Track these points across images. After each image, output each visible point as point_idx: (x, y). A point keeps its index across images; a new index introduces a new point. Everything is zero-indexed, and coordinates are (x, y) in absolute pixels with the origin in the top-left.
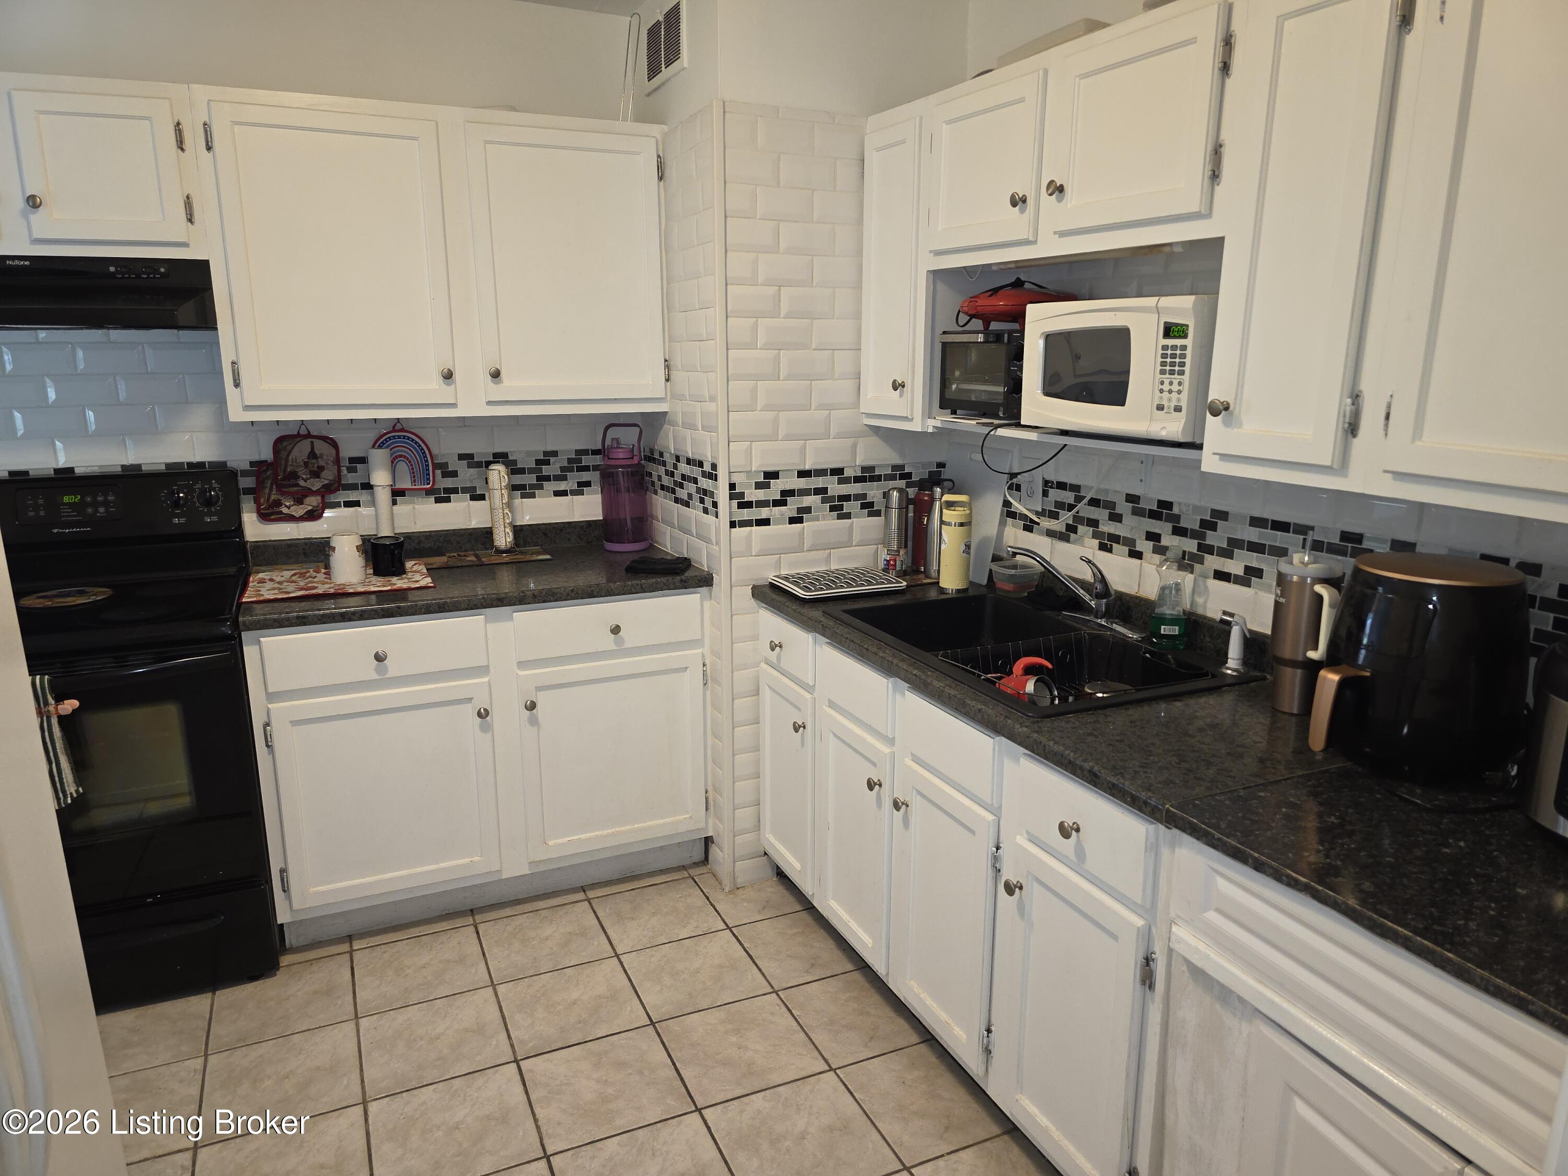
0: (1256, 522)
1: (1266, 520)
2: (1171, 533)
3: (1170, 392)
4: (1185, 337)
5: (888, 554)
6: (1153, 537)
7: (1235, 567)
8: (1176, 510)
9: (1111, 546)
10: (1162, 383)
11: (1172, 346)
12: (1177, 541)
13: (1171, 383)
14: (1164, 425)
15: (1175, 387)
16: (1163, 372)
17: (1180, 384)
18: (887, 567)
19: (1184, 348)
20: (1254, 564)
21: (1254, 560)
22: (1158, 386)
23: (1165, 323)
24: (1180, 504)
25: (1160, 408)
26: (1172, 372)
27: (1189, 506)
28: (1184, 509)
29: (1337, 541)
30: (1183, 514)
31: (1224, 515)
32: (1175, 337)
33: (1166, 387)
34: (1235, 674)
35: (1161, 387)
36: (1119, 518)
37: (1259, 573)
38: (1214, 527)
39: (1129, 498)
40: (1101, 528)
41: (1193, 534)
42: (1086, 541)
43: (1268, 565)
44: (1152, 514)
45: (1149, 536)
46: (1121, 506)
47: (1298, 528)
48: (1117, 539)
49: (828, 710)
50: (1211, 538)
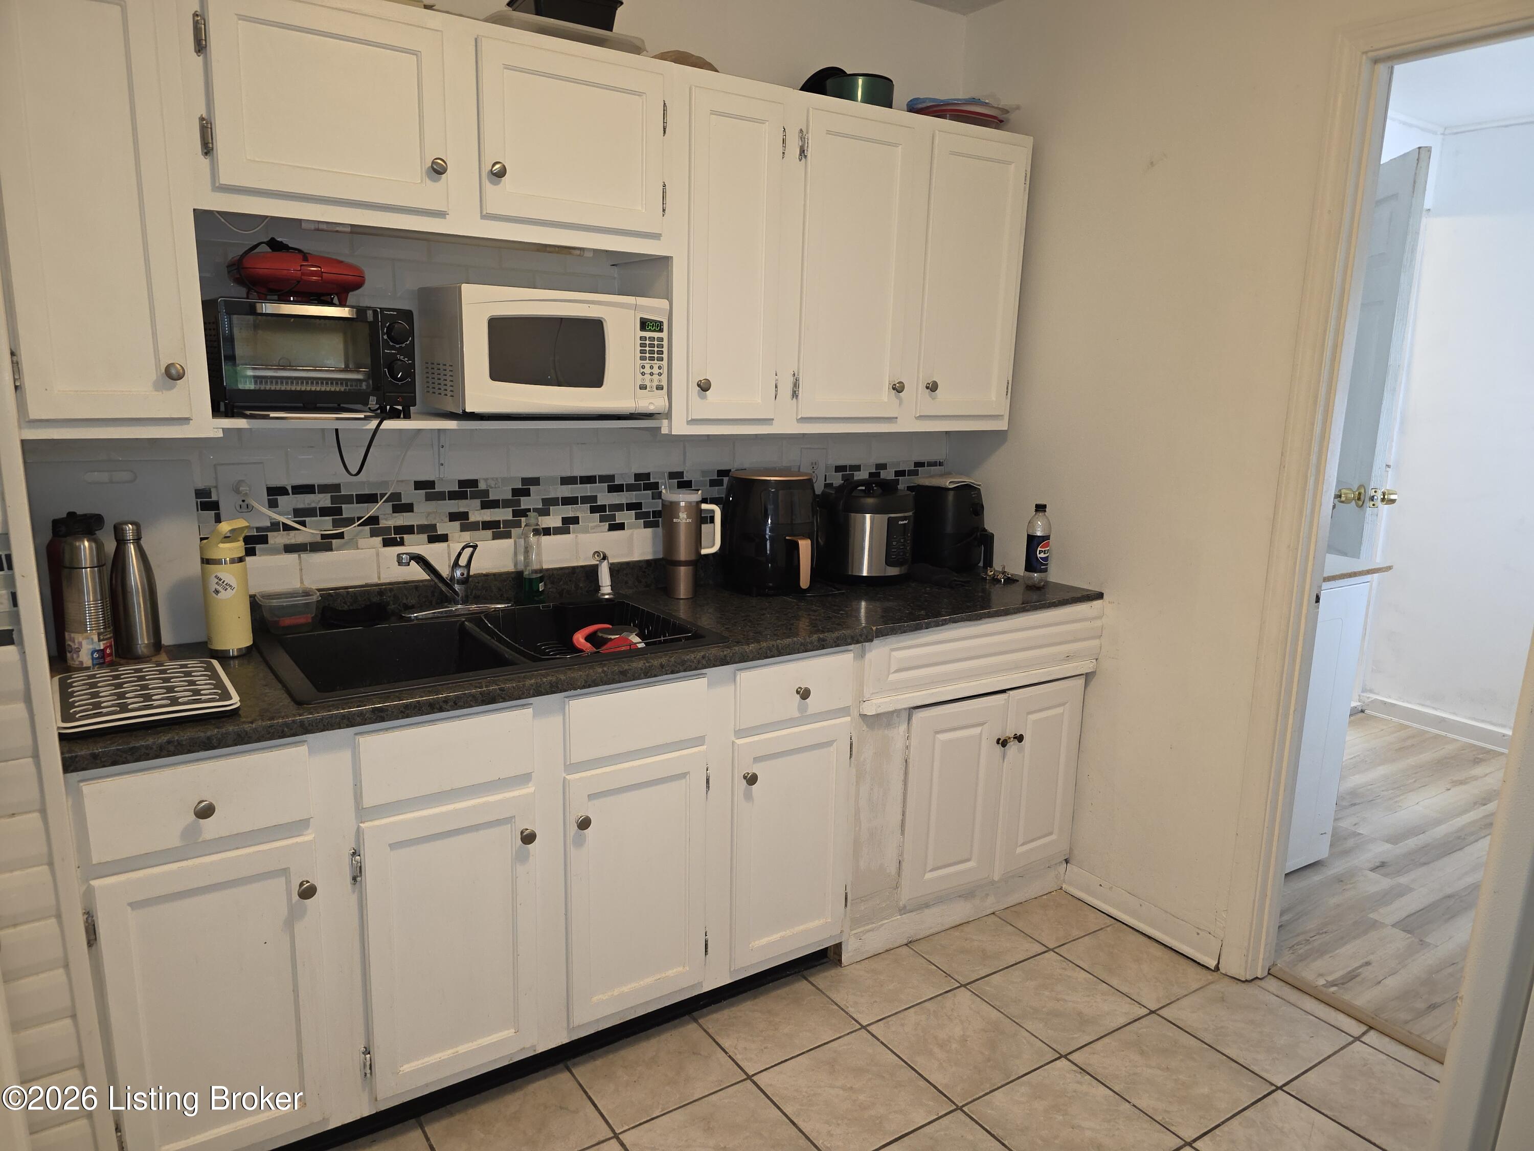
0: (566, 481)
1: (575, 478)
2: (479, 507)
3: (651, 374)
4: (661, 330)
6: (458, 517)
7: (553, 520)
8: (482, 486)
9: (402, 539)
10: (643, 367)
11: (649, 338)
12: (489, 514)
13: (651, 367)
14: (651, 401)
15: (656, 370)
16: (642, 358)
17: (660, 368)
18: (101, 660)
19: (661, 339)
20: (571, 515)
21: (570, 511)
22: (639, 370)
23: (641, 318)
24: (486, 480)
25: (643, 387)
26: (652, 359)
27: (497, 479)
28: (492, 484)
29: (632, 482)
30: (492, 488)
31: (536, 481)
32: (650, 330)
33: (647, 370)
34: (611, 596)
35: (642, 370)
36: (409, 508)
37: (575, 520)
38: (527, 493)
39: (419, 485)
40: (383, 523)
41: (506, 504)
42: (362, 542)
43: (581, 511)
44: (453, 496)
45: (453, 517)
46: (409, 495)
47: (604, 479)
48: (409, 530)
49: (377, 823)
50: (525, 503)
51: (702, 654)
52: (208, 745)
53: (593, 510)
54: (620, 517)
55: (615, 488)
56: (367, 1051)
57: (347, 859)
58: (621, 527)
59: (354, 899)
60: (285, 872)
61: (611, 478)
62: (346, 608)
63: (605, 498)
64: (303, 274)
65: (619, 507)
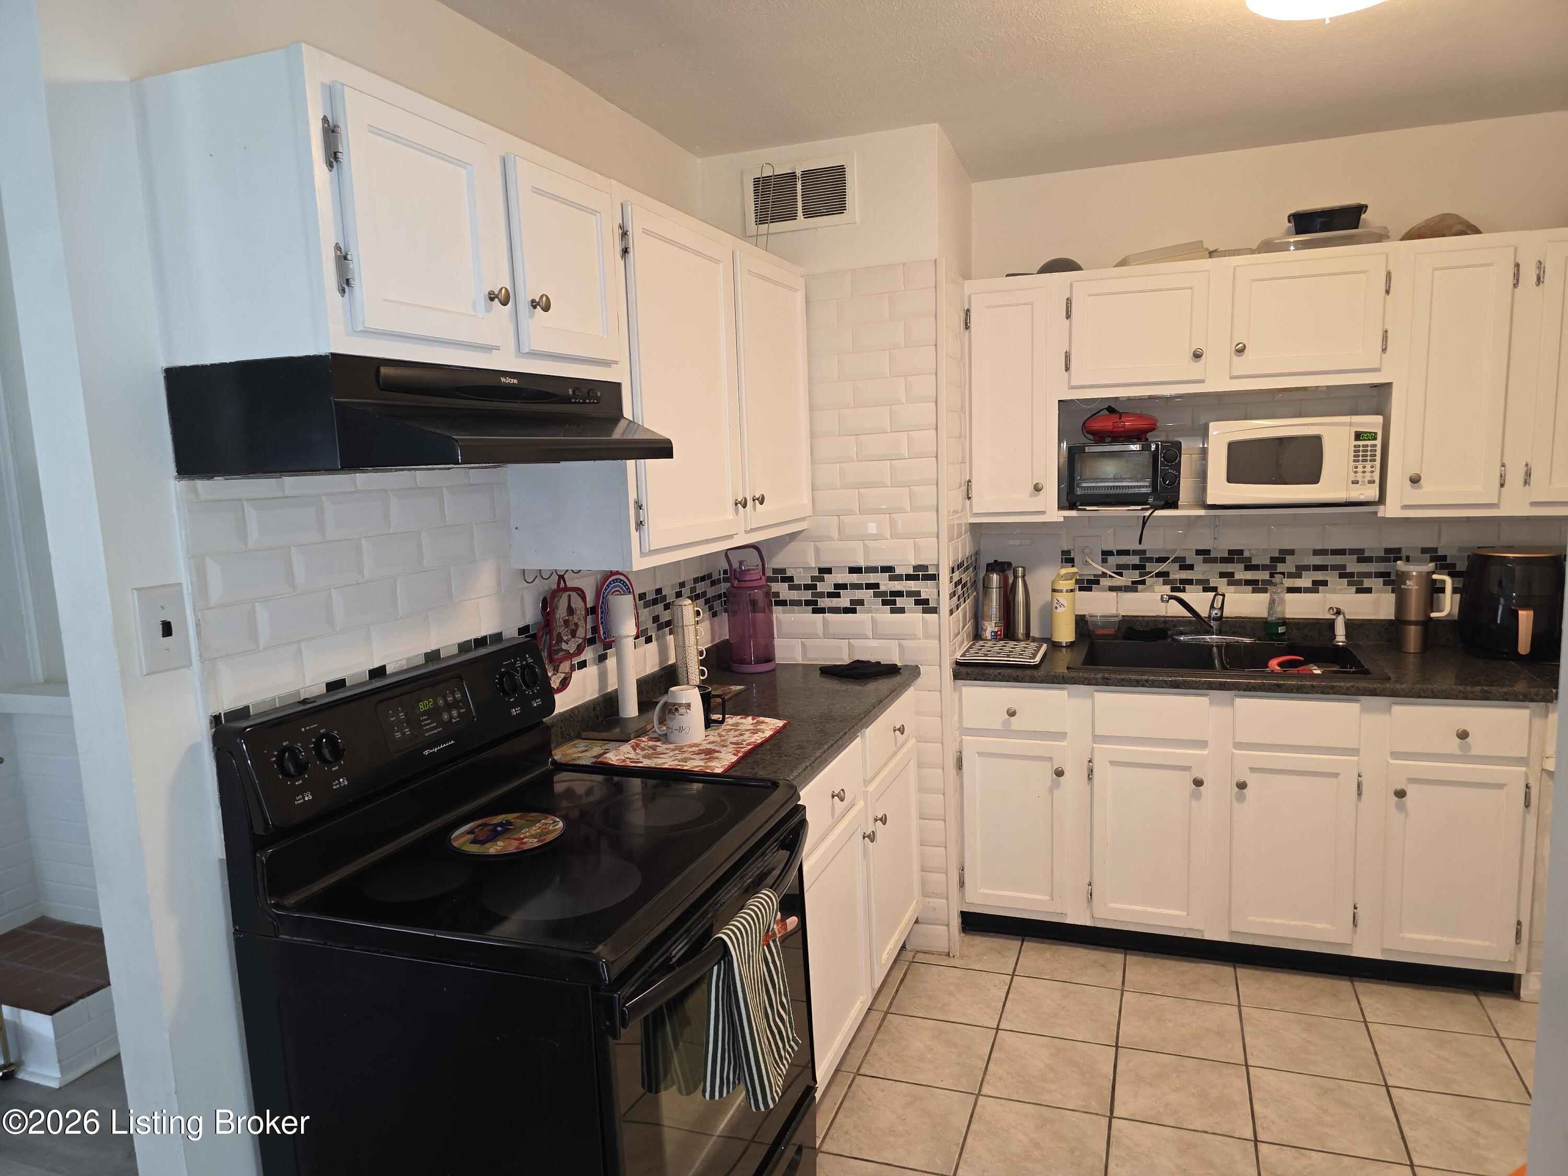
0: (1317, 552)
1: (1327, 550)
2: (1243, 569)
3: (1364, 472)
4: (1375, 439)
5: (995, 626)
6: (1228, 575)
7: (1305, 581)
8: (1246, 554)
9: (1184, 588)
10: (1356, 467)
11: (1363, 445)
12: (1250, 574)
13: (1364, 467)
14: (1361, 492)
15: (1368, 469)
16: (1354, 461)
17: (1372, 467)
18: (995, 637)
19: (1375, 446)
20: (1320, 578)
21: (1319, 576)
22: (1351, 469)
23: (1356, 432)
24: (1250, 550)
25: (1355, 482)
26: (1364, 461)
27: (1258, 550)
28: (1254, 552)
29: (1383, 555)
30: (1254, 556)
31: (1291, 552)
32: (1364, 440)
33: (1360, 469)
34: (1344, 644)
35: (1355, 470)
36: (1191, 567)
37: (1325, 583)
38: (1283, 560)
39: (1199, 552)
40: (1172, 577)
41: (1265, 567)
42: (1157, 588)
43: (1331, 577)
44: (1224, 560)
45: (1222, 575)
46: (1191, 558)
47: (1352, 552)
48: (1190, 582)
49: (1102, 746)
50: (1281, 567)
51: (1352, 684)
52: (1017, 680)
53: (1342, 576)
54: (1367, 583)
55: (1362, 559)
56: (1090, 884)
57: (1086, 763)
58: (1369, 591)
59: (1088, 788)
60: (1050, 759)
61: (1361, 551)
62: (1142, 629)
63: (1353, 566)
64: (1114, 427)
65: (1368, 575)
